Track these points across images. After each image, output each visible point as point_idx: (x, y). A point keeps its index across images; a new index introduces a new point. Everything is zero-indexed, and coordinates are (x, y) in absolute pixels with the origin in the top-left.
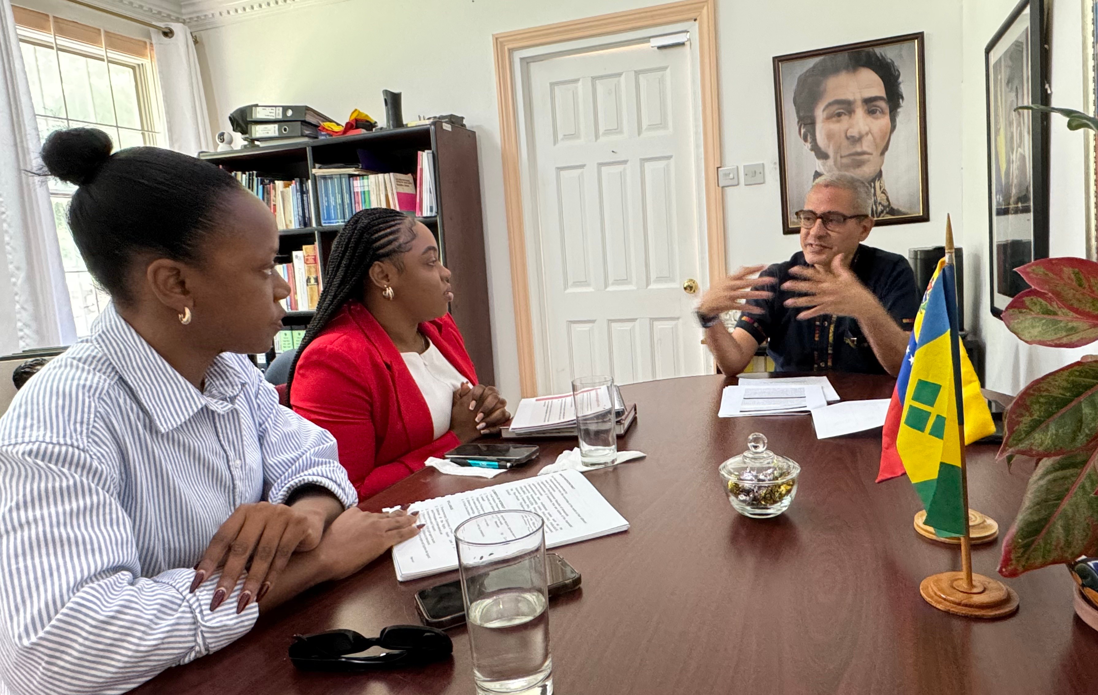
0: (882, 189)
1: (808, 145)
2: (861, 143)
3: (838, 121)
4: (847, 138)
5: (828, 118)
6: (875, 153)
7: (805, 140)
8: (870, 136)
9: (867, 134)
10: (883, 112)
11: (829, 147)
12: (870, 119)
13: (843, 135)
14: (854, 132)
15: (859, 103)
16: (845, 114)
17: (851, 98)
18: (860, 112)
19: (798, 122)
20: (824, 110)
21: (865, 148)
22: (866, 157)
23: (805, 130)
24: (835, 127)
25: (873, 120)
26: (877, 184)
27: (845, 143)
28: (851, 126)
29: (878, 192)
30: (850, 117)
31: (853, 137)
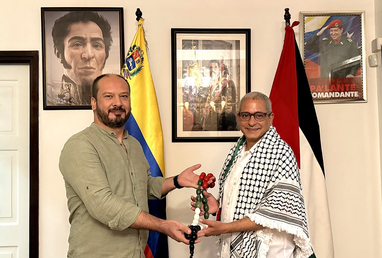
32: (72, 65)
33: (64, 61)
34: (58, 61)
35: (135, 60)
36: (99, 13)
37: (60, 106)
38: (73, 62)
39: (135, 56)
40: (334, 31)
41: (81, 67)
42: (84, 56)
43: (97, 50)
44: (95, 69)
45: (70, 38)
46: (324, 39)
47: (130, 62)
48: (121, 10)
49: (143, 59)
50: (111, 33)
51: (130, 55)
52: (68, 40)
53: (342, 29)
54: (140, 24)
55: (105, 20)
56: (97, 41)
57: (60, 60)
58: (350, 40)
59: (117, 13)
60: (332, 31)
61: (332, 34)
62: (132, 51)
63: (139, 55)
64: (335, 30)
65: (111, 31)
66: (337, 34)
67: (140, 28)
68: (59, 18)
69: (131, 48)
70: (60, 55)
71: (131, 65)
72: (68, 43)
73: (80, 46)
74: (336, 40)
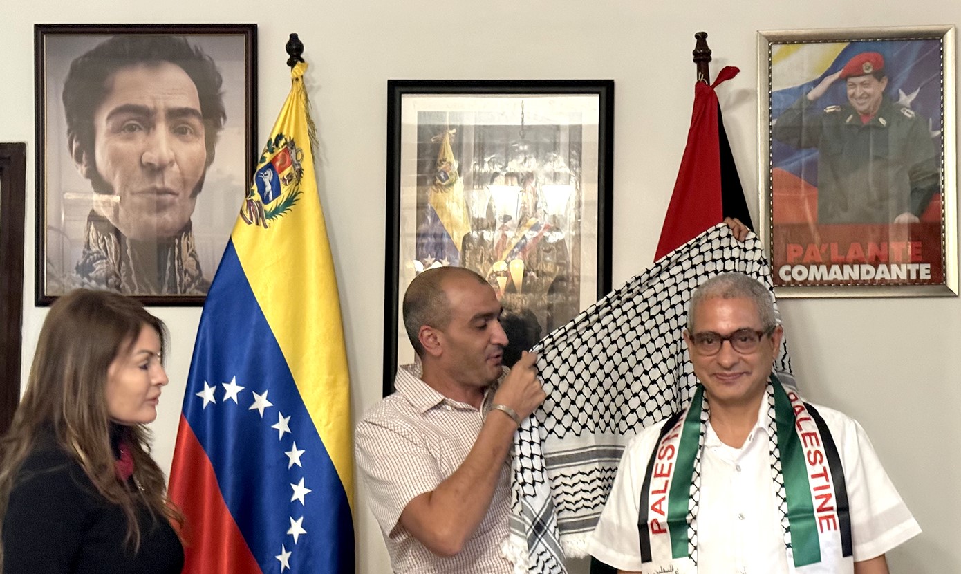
0: (190, 251)
2: (163, 175)
4: (142, 165)
6: (181, 194)
7: (79, 160)
11: (114, 176)
19: (69, 131)
21: (168, 185)
22: (169, 197)
25: (181, 143)
26: (184, 242)
28: (149, 148)
29: (185, 254)
31: (150, 164)
33: (93, 173)
35: (280, 176)
39: (280, 165)
42: (149, 158)
43: (184, 141)
44: (177, 194)
45: (113, 108)
47: (267, 179)
49: (300, 172)
51: (268, 161)
52: (107, 113)
56: (184, 118)
57: (84, 169)
62: (272, 152)
63: (292, 162)
69: (270, 141)
71: (269, 188)
72: (105, 123)
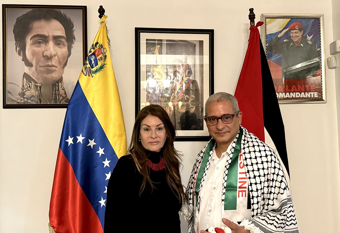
1: (21, 58)
3: (38, 47)
5: (33, 44)
6: (59, 67)
7: (19, 54)
8: (56, 57)
9: (55, 56)
10: (64, 45)
12: (57, 48)
13: (41, 55)
14: (47, 53)
15: (51, 38)
16: (43, 43)
17: (47, 34)
18: (51, 44)
20: (31, 39)
23: (19, 48)
24: (37, 49)
25: (58, 48)
27: (42, 59)
30: (46, 45)
32: (34, 63)
33: (25, 59)
34: (20, 58)
35: (98, 58)
36: (62, 11)
37: (20, 105)
38: (34, 60)
39: (97, 54)
40: (294, 34)
41: (43, 65)
42: (46, 54)
43: (60, 48)
44: (57, 67)
45: (32, 35)
46: (285, 41)
47: (92, 59)
48: (84, 9)
49: (105, 56)
50: (73, 31)
51: (92, 52)
52: (30, 37)
53: (302, 31)
54: (102, 21)
55: (68, 18)
56: (59, 39)
57: (22, 58)
58: (310, 43)
59: (81, 11)
60: (293, 33)
61: (292, 36)
62: (94, 49)
63: (102, 53)
64: (295, 32)
65: (74, 28)
66: (298, 36)
67: (102, 26)
68: (21, 15)
69: (93, 45)
70: (21, 53)
71: (93, 62)
72: (30, 41)
73: (42, 43)
74: (297, 42)
